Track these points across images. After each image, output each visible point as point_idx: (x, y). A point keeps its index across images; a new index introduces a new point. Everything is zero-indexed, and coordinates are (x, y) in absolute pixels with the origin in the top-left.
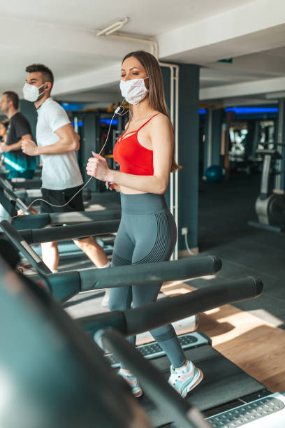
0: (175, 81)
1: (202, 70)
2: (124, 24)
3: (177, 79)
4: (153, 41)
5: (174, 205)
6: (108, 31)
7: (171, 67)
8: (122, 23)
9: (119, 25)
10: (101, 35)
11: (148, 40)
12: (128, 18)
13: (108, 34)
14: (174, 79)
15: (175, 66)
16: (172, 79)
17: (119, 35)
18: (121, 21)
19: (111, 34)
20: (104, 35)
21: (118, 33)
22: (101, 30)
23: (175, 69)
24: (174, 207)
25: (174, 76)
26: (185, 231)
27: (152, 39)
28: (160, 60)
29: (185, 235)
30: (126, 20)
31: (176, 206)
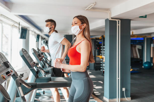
0: (119, 26)
2: (95, 5)
3: (120, 25)
4: (109, 11)
5: (118, 77)
6: (89, 8)
7: (117, 20)
9: (93, 5)
10: (87, 10)
11: (107, 10)
12: (95, 2)
14: (119, 25)
16: (117, 25)
18: (93, 3)
19: (90, 9)
20: (88, 9)
21: (93, 8)
22: (86, 8)
23: (119, 21)
24: (118, 78)
25: (119, 24)
26: (124, 89)
27: (108, 10)
28: (112, 18)
29: (124, 91)
30: (95, 3)
31: (120, 78)
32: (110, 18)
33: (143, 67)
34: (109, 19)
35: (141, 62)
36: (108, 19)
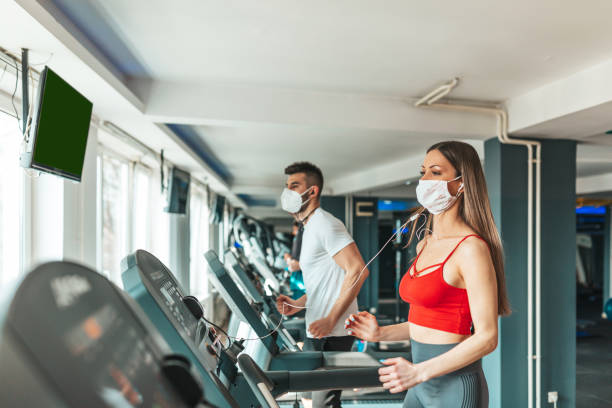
0: (534, 165)
1: (579, 148)
2: (453, 88)
3: (538, 161)
4: (501, 108)
5: (534, 353)
6: (431, 98)
7: (529, 145)
8: (449, 87)
9: (446, 90)
10: (422, 104)
11: (494, 108)
12: (457, 79)
13: (430, 102)
14: (534, 161)
15: (534, 143)
16: (530, 162)
17: (447, 103)
18: (448, 83)
19: (435, 102)
20: (425, 104)
21: (446, 100)
22: (420, 97)
23: (534, 148)
24: (534, 357)
25: (534, 157)
26: (553, 397)
27: (498, 106)
28: (511, 136)
29: (553, 404)
30: (455, 82)
31: (538, 356)
32: (503, 137)
33: (604, 315)
34: (501, 140)
35: (592, 298)
36: (496, 139)
